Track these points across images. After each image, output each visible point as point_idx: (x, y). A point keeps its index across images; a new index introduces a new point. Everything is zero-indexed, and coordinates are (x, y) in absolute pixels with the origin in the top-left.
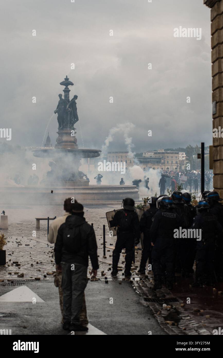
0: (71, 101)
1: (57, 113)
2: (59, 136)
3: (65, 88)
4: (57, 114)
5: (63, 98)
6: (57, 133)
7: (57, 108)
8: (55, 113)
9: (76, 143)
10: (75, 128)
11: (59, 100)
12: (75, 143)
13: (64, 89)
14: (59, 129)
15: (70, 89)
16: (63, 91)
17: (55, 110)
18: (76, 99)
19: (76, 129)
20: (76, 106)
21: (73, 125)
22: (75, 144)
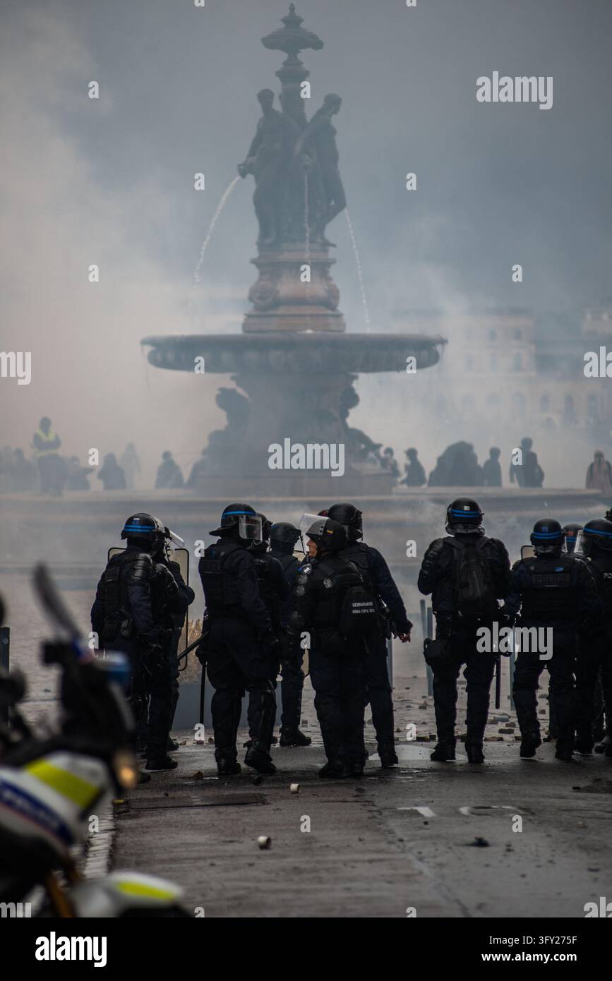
0: (312, 120)
1: (253, 173)
2: (262, 274)
3: (285, 64)
4: (250, 177)
5: (277, 106)
6: (253, 262)
7: (252, 153)
8: (243, 174)
9: (336, 306)
10: (331, 240)
11: (261, 114)
12: (333, 308)
13: (280, 67)
14: (261, 245)
15: (306, 66)
16: (279, 74)
17: (242, 161)
18: (335, 112)
19: (334, 246)
20: (333, 143)
21: (320, 230)
22: (330, 312)
